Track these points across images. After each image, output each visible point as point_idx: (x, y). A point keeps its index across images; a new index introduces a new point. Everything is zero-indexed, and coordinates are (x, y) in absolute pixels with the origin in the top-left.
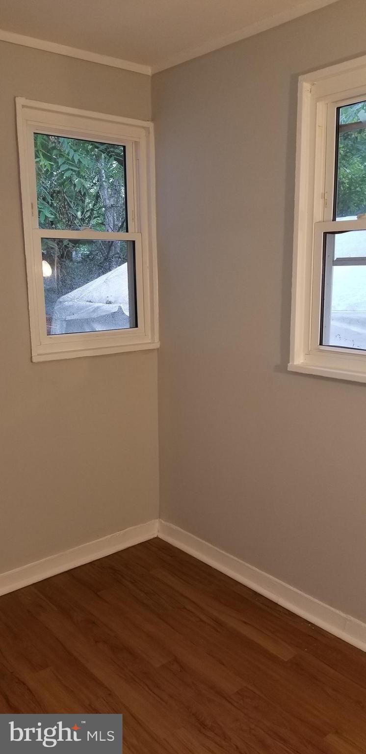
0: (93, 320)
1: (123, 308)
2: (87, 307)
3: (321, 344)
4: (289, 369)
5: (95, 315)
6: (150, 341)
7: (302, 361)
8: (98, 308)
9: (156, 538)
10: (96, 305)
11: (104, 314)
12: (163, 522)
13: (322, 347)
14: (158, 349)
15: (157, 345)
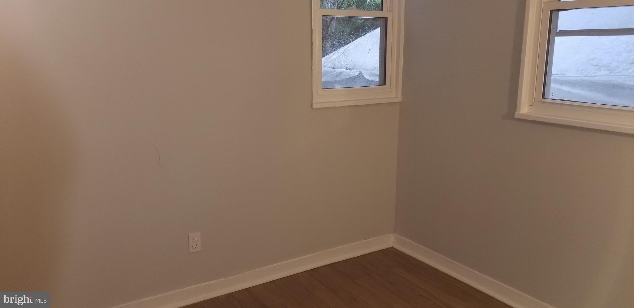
0: (336, 82)
1: (363, 73)
2: (331, 72)
3: (543, 97)
4: (515, 117)
5: (338, 79)
6: (394, 96)
7: (526, 111)
8: (341, 73)
9: (391, 247)
10: (340, 70)
11: (345, 77)
12: (398, 236)
13: (544, 100)
14: (400, 102)
15: (399, 99)
